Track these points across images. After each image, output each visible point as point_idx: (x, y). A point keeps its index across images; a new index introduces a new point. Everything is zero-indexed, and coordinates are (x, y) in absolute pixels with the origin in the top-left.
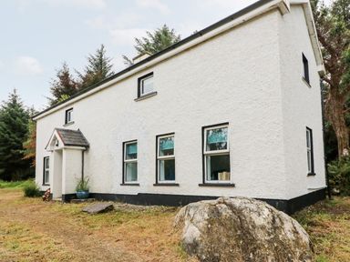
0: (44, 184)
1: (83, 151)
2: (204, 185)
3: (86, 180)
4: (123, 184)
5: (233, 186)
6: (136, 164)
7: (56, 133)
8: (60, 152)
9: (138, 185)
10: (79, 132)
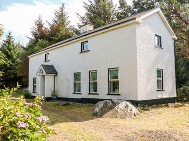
0: (33, 92)
1: (55, 76)
2: (109, 94)
3: (56, 91)
4: (74, 93)
5: (120, 95)
6: (80, 83)
7: (41, 67)
8: (43, 76)
9: (81, 94)
10: (52, 66)
